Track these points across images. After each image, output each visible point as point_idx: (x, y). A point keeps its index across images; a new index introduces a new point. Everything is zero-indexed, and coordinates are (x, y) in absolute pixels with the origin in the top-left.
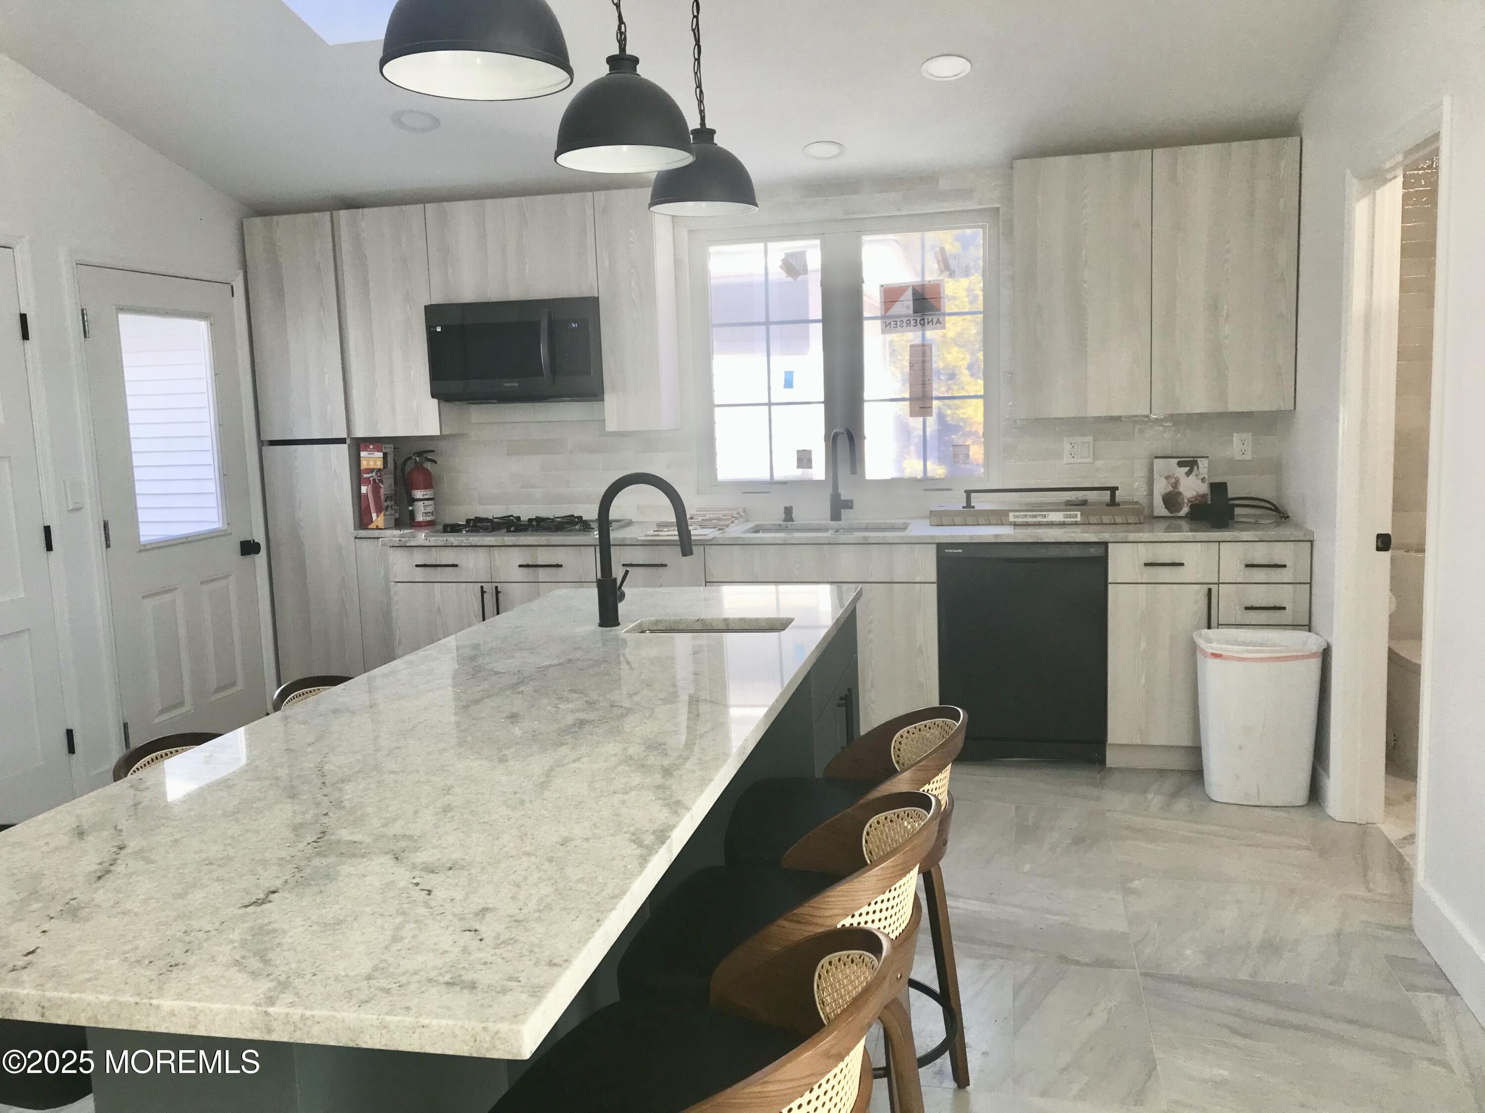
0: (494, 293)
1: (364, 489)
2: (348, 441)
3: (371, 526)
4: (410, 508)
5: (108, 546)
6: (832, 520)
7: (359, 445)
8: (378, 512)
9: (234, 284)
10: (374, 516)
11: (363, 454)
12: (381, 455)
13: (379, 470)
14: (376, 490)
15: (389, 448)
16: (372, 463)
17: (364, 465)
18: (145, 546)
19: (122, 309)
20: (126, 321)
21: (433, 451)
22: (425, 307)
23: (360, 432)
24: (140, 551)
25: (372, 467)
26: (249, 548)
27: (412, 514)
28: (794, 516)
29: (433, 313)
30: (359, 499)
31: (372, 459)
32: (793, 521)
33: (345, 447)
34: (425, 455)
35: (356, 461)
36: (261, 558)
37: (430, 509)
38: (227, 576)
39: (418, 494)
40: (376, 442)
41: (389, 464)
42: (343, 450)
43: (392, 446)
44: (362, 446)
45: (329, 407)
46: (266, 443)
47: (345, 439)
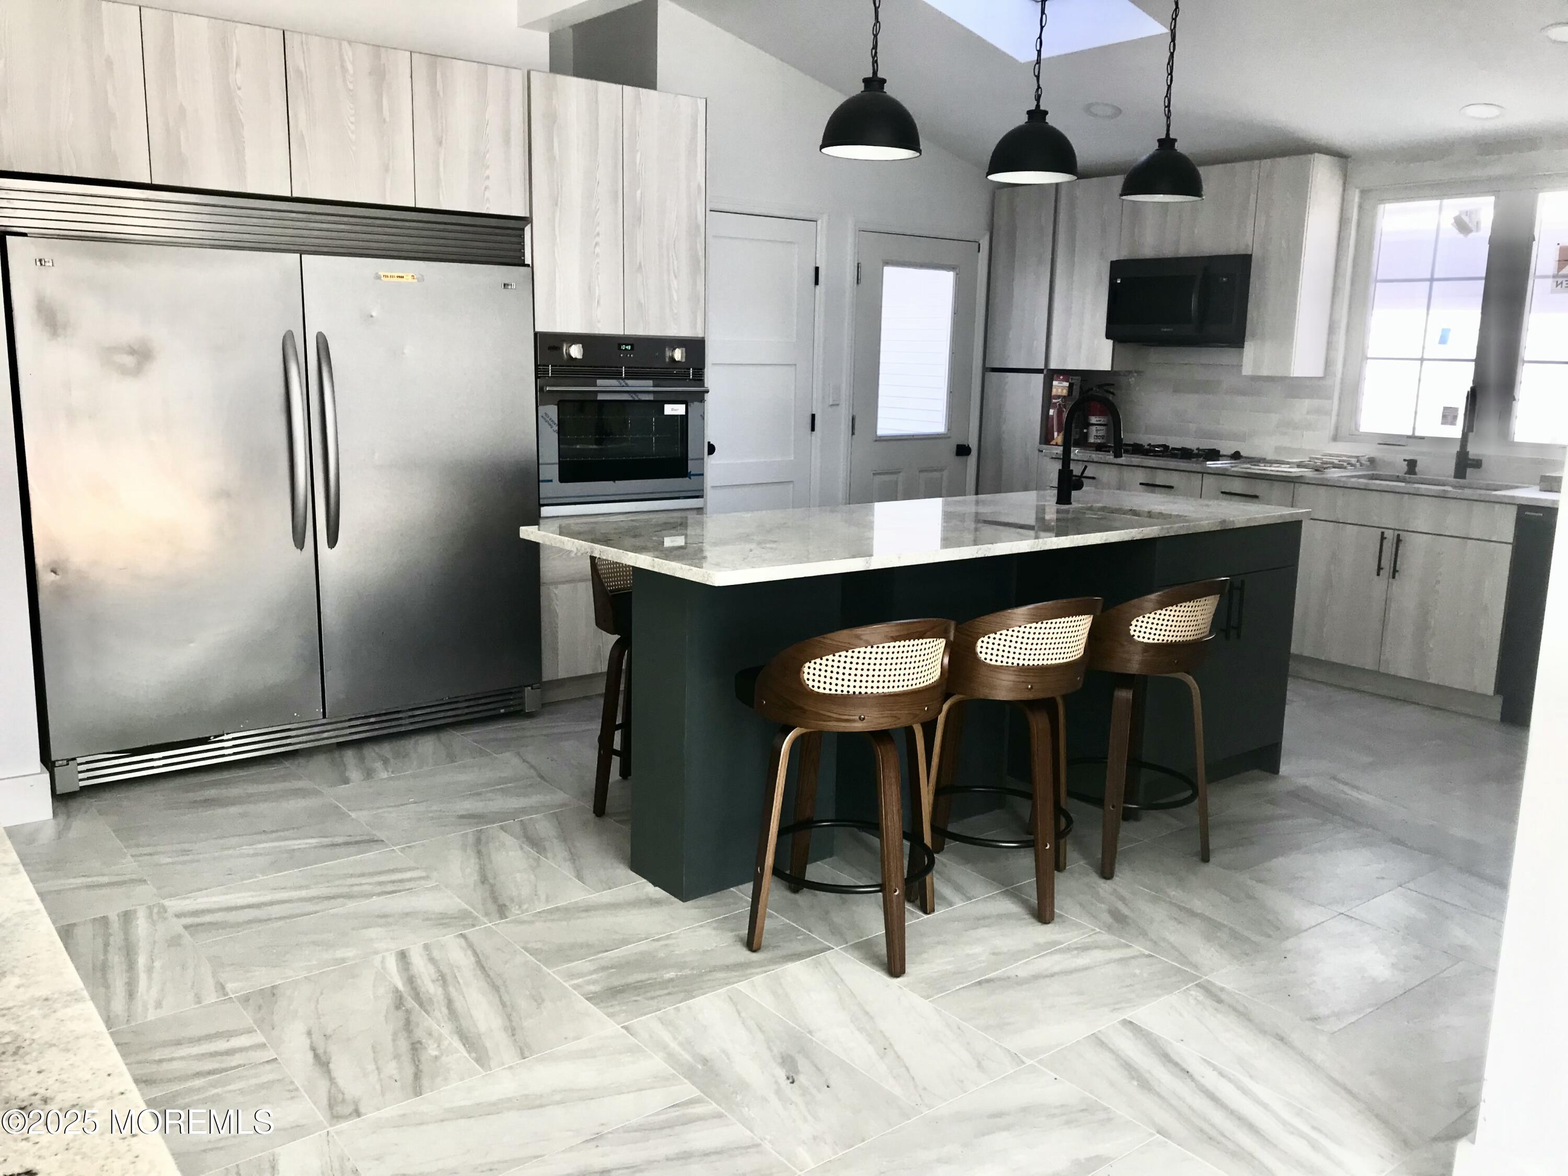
0: (1168, 251)
1: (1051, 412)
2: (1045, 372)
3: (1053, 442)
4: (1085, 431)
5: (853, 434)
6: (1456, 477)
7: (1051, 375)
8: (1059, 432)
9: (980, 242)
10: (1056, 434)
11: (1055, 383)
12: (1067, 384)
13: (1064, 397)
14: (1060, 413)
15: (1077, 380)
16: (1060, 390)
17: (1054, 392)
18: (880, 437)
19: (887, 263)
20: (890, 273)
21: (1113, 385)
22: (1112, 262)
23: (1053, 366)
24: (876, 441)
25: (1059, 394)
26: (963, 451)
27: (1086, 436)
28: (1417, 469)
29: (1117, 268)
30: (1045, 417)
31: (1060, 387)
32: (1415, 474)
33: (1041, 376)
34: (1106, 388)
35: (1048, 387)
36: (972, 459)
37: (1101, 433)
38: (942, 470)
39: (1093, 420)
40: (1066, 374)
41: (1074, 394)
42: (1041, 377)
43: (1080, 378)
44: (1055, 376)
45: (1035, 342)
46: (988, 369)
47: (1043, 370)
